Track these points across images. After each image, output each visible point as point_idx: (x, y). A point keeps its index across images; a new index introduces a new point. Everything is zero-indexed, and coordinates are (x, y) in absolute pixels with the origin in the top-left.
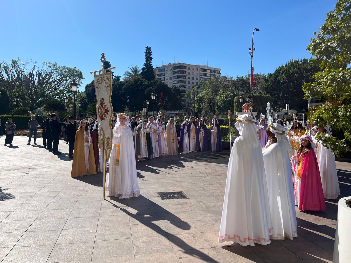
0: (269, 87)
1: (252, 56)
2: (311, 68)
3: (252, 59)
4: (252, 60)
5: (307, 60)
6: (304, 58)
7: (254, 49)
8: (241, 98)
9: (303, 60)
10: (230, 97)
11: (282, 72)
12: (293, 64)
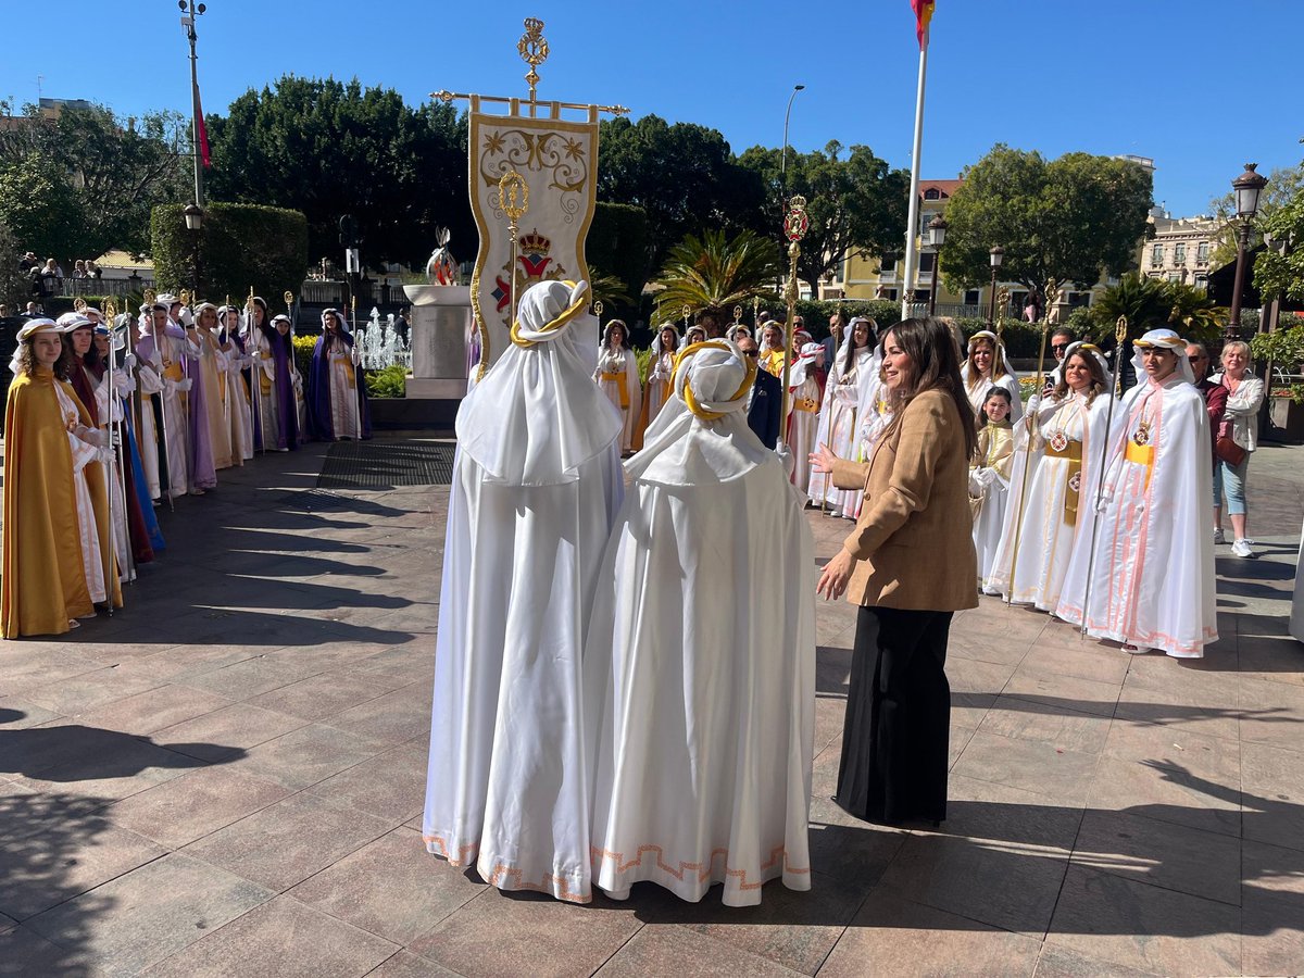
0: (218, 174)
1: (193, 37)
2: (368, 121)
3: (193, 47)
4: (193, 53)
5: (340, 85)
6: (328, 78)
7: (202, 8)
8: (189, 212)
9: (327, 82)
10: (37, 198)
11: (261, 115)
12: (297, 94)
